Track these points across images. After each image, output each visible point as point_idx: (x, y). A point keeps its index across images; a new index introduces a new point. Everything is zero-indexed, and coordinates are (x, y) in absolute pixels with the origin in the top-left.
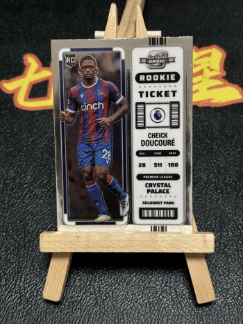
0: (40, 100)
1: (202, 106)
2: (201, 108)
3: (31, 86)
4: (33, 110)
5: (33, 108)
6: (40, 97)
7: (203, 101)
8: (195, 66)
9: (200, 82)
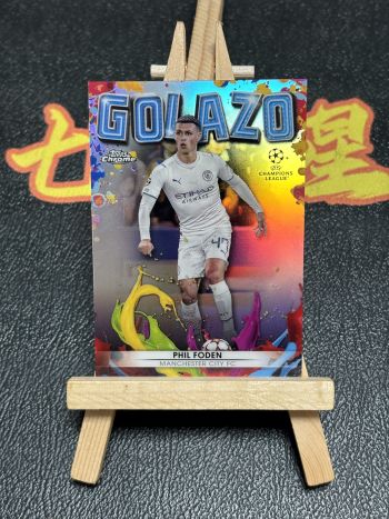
0: (73, 186)
1: (333, 203)
2: (333, 207)
3: (57, 161)
4: (62, 202)
5: (60, 198)
6: (72, 180)
7: (337, 194)
8: (324, 133)
9: (332, 161)
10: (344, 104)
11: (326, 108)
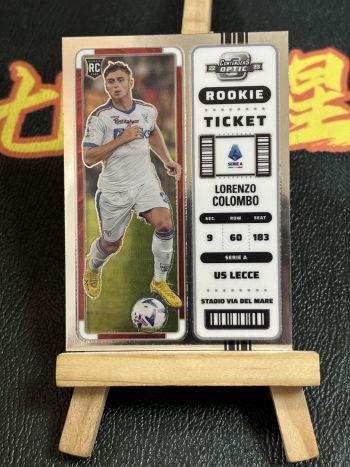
1: (314, 151)
7: (317, 142)
8: (300, 82)
9: (310, 110)
10: (319, 54)
11: (301, 58)
